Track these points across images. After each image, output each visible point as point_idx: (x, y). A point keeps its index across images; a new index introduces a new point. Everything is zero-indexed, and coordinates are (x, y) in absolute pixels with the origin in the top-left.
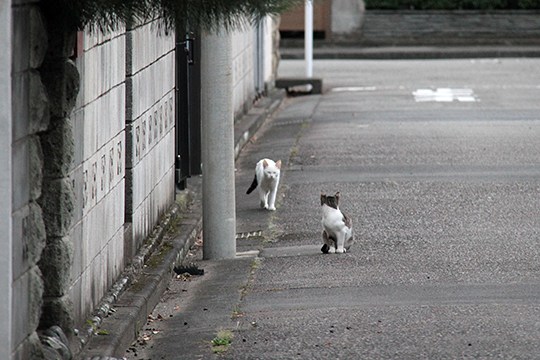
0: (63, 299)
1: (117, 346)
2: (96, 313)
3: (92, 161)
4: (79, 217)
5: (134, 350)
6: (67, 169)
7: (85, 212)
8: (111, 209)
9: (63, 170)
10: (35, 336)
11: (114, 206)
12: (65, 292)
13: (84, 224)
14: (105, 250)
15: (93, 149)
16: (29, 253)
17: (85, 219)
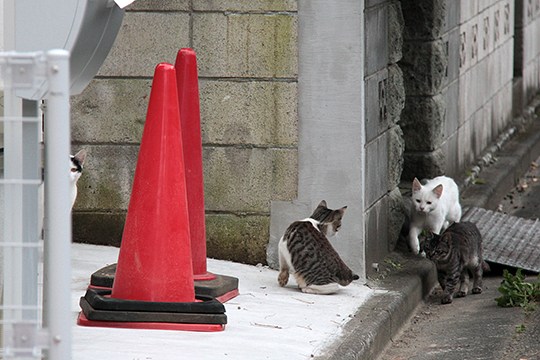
0: (434, 154)
1: (491, 196)
2: (476, 163)
3: (472, 23)
4: (454, 76)
5: (511, 197)
6: (438, 32)
7: (462, 71)
8: (496, 66)
9: (434, 33)
10: (396, 192)
11: (500, 63)
12: (436, 147)
13: (462, 82)
14: (489, 104)
15: (472, 11)
16: (388, 114)
17: (462, 78)
